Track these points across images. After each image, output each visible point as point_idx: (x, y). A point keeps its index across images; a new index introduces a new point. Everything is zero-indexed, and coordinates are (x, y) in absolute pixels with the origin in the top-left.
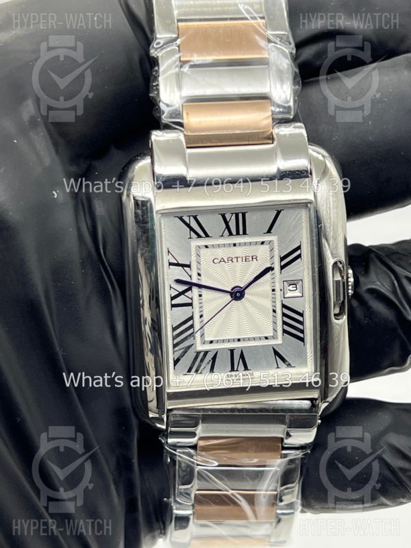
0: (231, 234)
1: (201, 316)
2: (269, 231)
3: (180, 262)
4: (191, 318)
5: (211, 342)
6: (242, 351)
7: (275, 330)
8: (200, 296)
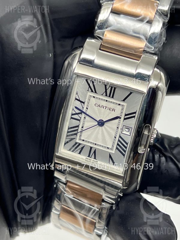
0: (106, 95)
1: (82, 127)
2: (124, 100)
3: (80, 100)
4: (78, 126)
5: (83, 140)
6: (95, 149)
7: (113, 146)
8: (85, 118)
